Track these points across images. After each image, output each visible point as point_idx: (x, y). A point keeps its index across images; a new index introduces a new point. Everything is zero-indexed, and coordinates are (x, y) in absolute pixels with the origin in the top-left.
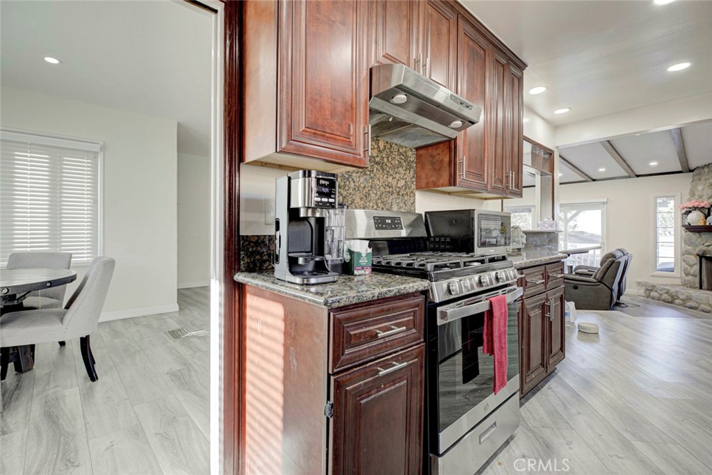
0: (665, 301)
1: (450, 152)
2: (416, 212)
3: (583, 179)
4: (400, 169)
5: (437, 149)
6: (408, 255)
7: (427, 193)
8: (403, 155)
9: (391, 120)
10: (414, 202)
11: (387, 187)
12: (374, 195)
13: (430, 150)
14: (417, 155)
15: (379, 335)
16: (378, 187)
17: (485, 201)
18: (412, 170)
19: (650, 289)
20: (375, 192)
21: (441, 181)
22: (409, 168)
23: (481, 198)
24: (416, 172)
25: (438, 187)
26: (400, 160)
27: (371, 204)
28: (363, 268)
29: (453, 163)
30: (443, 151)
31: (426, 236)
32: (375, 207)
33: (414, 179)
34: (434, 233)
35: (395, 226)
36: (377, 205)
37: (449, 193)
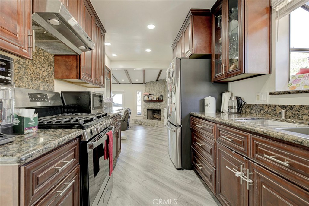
0: (140, 124)
1: (77, 61)
2: (55, 91)
3: (116, 83)
4: (45, 65)
5: (69, 58)
6: (54, 116)
7: (61, 81)
8: (47, 57)
9: (45, 33)
10: (54, 86)
11: (36, 75)
12: (26, 79)
13: (64, 58)
14: (55, 59)
15: (59, 170)
16: (29, 74)
17: (88, 88)
18: (52, 67)
19: (136, 121)
20: (27, 77)
21: (72, 76)
22: (50, 65)
23: (86, 87)
24: (55, 69)
25: (70, 78)
26: (45, 60)
27: (24, 85)
28: (31, 128)
29: (79, 67)
30: (72, 60)
31: (63, 105)
32: (28, 87)
33: (53, 73)
34: (66, 104)
35: (44, 99)
36: (29, 86)
37: (72, 83)
